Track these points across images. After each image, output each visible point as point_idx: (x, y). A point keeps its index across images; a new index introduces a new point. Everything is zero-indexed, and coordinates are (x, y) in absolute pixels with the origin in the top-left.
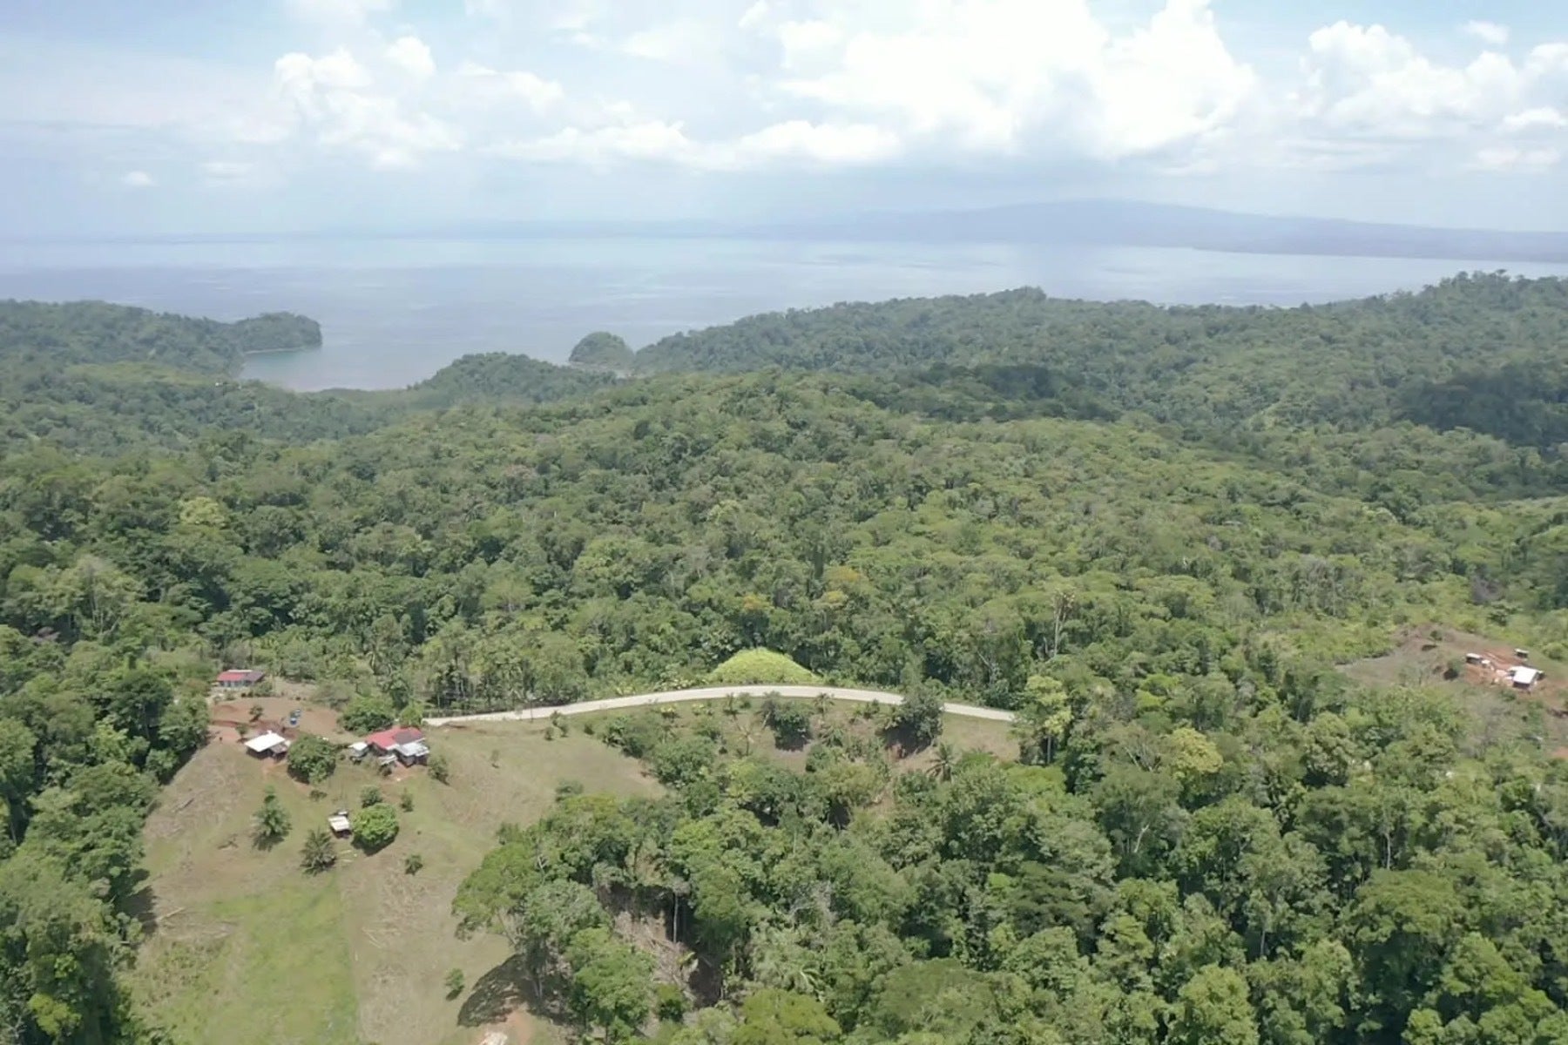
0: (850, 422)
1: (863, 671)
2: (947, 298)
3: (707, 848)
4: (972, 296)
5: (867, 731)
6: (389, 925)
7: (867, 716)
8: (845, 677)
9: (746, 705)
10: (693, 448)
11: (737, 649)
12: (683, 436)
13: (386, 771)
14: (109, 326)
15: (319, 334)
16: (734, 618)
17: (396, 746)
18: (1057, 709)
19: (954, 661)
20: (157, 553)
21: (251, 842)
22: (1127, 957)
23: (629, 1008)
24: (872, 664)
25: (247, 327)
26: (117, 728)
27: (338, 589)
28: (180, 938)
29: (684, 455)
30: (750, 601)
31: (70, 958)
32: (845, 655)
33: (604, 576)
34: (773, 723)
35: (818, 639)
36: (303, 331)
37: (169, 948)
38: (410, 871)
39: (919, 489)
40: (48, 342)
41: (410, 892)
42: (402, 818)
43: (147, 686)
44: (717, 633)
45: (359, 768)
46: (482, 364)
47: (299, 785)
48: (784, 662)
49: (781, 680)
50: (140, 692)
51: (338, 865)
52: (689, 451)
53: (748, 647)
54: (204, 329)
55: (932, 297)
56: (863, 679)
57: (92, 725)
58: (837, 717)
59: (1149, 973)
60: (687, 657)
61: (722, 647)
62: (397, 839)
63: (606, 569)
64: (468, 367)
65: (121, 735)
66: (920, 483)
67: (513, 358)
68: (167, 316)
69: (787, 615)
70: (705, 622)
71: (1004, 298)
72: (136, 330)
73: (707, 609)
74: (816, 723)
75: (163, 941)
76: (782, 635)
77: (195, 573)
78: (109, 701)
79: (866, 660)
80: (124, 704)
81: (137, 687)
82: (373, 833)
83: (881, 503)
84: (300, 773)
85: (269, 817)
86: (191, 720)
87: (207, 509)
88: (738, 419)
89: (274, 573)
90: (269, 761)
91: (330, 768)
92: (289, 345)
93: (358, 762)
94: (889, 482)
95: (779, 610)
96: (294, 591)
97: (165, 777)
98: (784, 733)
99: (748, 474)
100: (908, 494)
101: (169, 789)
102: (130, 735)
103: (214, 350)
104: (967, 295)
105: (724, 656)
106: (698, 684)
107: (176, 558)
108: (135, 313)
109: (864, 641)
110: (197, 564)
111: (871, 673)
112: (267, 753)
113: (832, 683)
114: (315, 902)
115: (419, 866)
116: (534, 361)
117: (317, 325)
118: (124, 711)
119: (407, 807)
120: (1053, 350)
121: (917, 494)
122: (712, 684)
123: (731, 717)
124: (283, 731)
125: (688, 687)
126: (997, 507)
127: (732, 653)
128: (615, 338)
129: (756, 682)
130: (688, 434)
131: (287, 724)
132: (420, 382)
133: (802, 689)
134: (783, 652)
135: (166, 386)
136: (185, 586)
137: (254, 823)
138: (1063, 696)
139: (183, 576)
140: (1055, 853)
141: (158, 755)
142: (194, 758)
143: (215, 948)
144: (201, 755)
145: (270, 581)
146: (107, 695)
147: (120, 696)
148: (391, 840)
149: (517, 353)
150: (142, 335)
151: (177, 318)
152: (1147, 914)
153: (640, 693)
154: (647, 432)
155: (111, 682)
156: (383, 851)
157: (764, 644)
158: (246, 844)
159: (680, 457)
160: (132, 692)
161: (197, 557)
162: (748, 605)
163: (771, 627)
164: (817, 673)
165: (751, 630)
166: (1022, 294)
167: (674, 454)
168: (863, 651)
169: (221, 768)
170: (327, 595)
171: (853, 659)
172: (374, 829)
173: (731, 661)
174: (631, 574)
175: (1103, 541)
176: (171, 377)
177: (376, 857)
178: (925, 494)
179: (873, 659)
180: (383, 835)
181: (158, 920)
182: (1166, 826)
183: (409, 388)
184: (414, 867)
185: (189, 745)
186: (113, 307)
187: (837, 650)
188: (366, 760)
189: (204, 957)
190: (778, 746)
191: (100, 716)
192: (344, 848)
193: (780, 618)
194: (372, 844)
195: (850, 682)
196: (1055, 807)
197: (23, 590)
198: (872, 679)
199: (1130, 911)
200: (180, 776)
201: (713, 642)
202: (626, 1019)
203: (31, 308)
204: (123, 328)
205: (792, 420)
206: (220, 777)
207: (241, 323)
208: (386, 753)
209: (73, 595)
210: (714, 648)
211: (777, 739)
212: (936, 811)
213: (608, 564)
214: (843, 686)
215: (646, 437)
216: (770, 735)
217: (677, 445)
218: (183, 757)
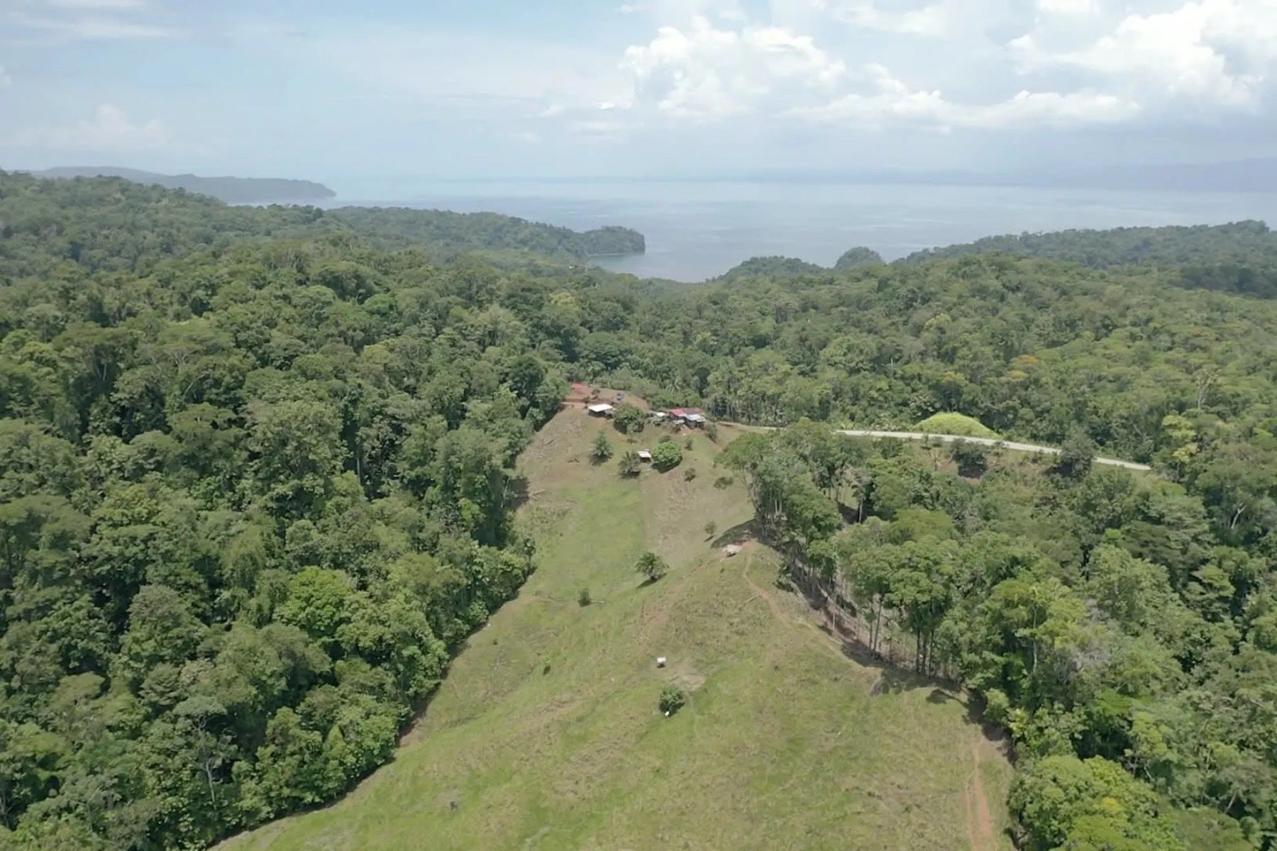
0: (1056, 287)
1: (1035, 432)
2: (1170, 228)
3: (890, 472)
4: (1195, 227)
5: (1035, 470)
6: (671, 509)
7: (1034, 461)
8: (1020, 435)
9: (937, 446)
10: (922, 298)
11: (936, 411)
12: (915, 289)
13: (677, 430)
14: (499, 230)
15: (643, 244)
16: (935, 386)
17: (685, 415)
18: (1186, 443)
19: (1112, 431)
20: (535, 320)
21: (587, 460)
22: (1212, 595)
23: (822, 520)
24: (1043, 427)
25: (593, 236)
26: (512, 390)
27: (651, 355)
28: (541, 506)
29: (915, 304)
30: (950, 376)
31: (484, 477)
32: (1022, 419)
33: (841, 363)
34: (958, 457)
35: (1001, 406)
36: (632, 241)
37: (535, 511)
38: (689, 479)
39: (1106, 327)
40: (459, 239)
41: (687, 491)
42: (685, 453)
43: (531, 365)
44: (924, 396)
45: (659, 429)
46: (764, 265)
47: (620, 434)
48: (973, 422)
49: (969, 433)
50: (527, 368)
51: (641, 476)
52: (919, 301)
53: (945, 411)
54: (563, 235)
55: (1156, 227)
56: (1035, 438)
57: (498, 387)
58: (1009, 459)
59: (1233, 619)
60: (897, 412)
61: (925, 408)
62: (680, 466)
63: (843, 358)
64: (754, 267)
65: (514, 394)
66: (1107, 322)
67: (789, 261)
68: (537, 225)
69: (979, 389)
70: (914, 391)
71: (1226, 230)
72: (516, 233)
73: (916, 381)
74: (991, 460)
75: (531, 506)
76: (973, 403)
77: (558, 334)
78: (507, 374)
79: (1039, 424)
80: (517, 375)
81: (525, 365)
82: (665, 457)
83: (1072, 335)
84: (621, 426)
85: (601, 445)
86: (556, 392)
87: (568, 300)
88: (961, 281)
89: (610, 341)
90: (602, 420)
91: (641, 427)
92: (621, 251)
93: (659, 425)
94: (1080, 319)
95: (972, 385)
96: (621, 353)
97: (538, 426)
98: (966, 465)
99: (962, 308)
100: (1097, 330)
101: (540, 434)
102: (519, 395)
103: (568, 250)
104: (1189, 226)
105: (926, 414)
106: (904, 429)
107: (547, 323)
108: (516, 221)
109: (1038, 409)
110: (560, 328)
111: (1041, 434)
112: (601, 414)
113: (1009, 439)
114: (625, 494)
115: (693, 477)
116: (805, 264)
117: (643, 237)
118: (517, 379)
119: (689, 447)
120: (1265, 267)
121: (1104, 331)
122: (914, 431)
123: (926, 451)
124: (612, 404)
125: (895, 430)
126: (1173, 343)
127: (932, 414)
128: (873, 253)
129: (949, 433)
130: (919, 288)
131: (615, 400)
132: (716, 277)
133: (985, 438)
134: (972, 416)
135: (536, 266)
136: (551, 342)
137: (591, 448)
138: (1192, 433)
139: (551, 335)
140: (1162, 516)
141: (534, 411)
142: (555, 417)
143: (563, 514)
144: (559, 415)
145: (607, 344)
146: (508, 370)
147: (515, 370)
148: (677, 464)
149: (793, 257)
150: (520, 237)
151: (544, 226)
152: (1233, 568)
153: (858, 429)
154: (887, 286)
155: (510, 363)
156: (672, 471)
157: (959, 410)
158: (585, 461)
159: (912, 306)
160: (522, 368)
161: (561, 323)
162: (948, 378)
163: (964, 396)
164: (998, 432)
165: (949, 399)
166: (1243, 226)
167: (906, 303)
168: (1037, 417)
169: (572, 423)
170: (643, 356)
171: (1029, 422)
172: (667, 455)
173: (932, 418)
174: (862, 362)
175: (1262, 360)
176: (540, 261)
177: (666, 474)
178: (1111, 331)
179: (1045, 424)
180: (672, 460)
181: (530, 495)
182: (1261, 516)
183: (707, 280)
184: (690, 477)
185: (553, 408)
186: (502, 217)
187: (1016, 415)
188: (664, 424)
189: (555, 517)
190: (960, 474)
191: (502, 382)
192: (646, 468)
193: (970, 391)
194: (665, 466)
195: (1024, 439)
196: (1167, 492)
197: (457, 322)
198: (1042, 438)
199: (1220, 566)
200: (547, 426)
201: (918, 403)
202: (819, 528)
203: (447, 215)
204: (508, 232)
205: (1007, 284)
206: (572, 428)
207: (589, 233)
208: (678, 418)
209: (485, 326)
210: (919, 408)
211: (960, 468)
212: (1074, 501)
213: (845, 354)
214: (1018, 441)
215: (886, 290)
216: (955, 466)
217: (910, 296)
218: (550, 415)
